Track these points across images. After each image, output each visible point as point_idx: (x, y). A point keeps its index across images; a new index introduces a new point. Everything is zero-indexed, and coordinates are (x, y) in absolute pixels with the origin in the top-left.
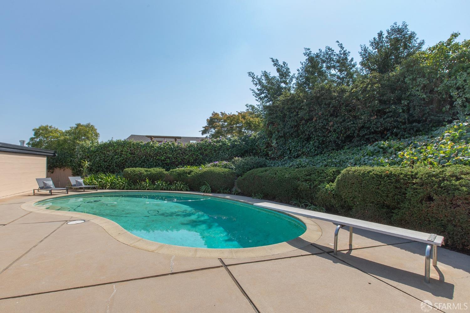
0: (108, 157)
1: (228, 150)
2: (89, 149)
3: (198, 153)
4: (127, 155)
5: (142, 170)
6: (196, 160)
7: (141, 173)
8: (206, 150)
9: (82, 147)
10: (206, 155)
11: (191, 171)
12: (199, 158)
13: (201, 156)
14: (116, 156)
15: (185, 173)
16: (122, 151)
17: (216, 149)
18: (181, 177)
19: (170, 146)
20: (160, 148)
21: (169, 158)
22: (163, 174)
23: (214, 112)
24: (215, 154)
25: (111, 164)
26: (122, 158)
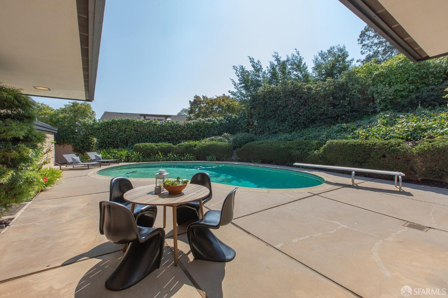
0: (112, 134)
1: (217, 127)
2: (92, 126)
3: (194, 130)
4: (130, 132)
5: (153, 145)
6: (192, 136)
7: (152, 148)
8: (200, 128)
9: (84, 124)
10: (201, 131)
11: (196, 145)
12: (195, 134)
13: (197, 133)
14: (121, 133)
15: (191, 146)
16: (126, 128)
17: (209, 127)
18: (189, 150)
19: (170, 124)
20: (161, 126)
21: (170, 134)
22: (172, 147)
23: (196, 95)
24: (208, 130)
25: (115, 139)
26: (125, 135)
